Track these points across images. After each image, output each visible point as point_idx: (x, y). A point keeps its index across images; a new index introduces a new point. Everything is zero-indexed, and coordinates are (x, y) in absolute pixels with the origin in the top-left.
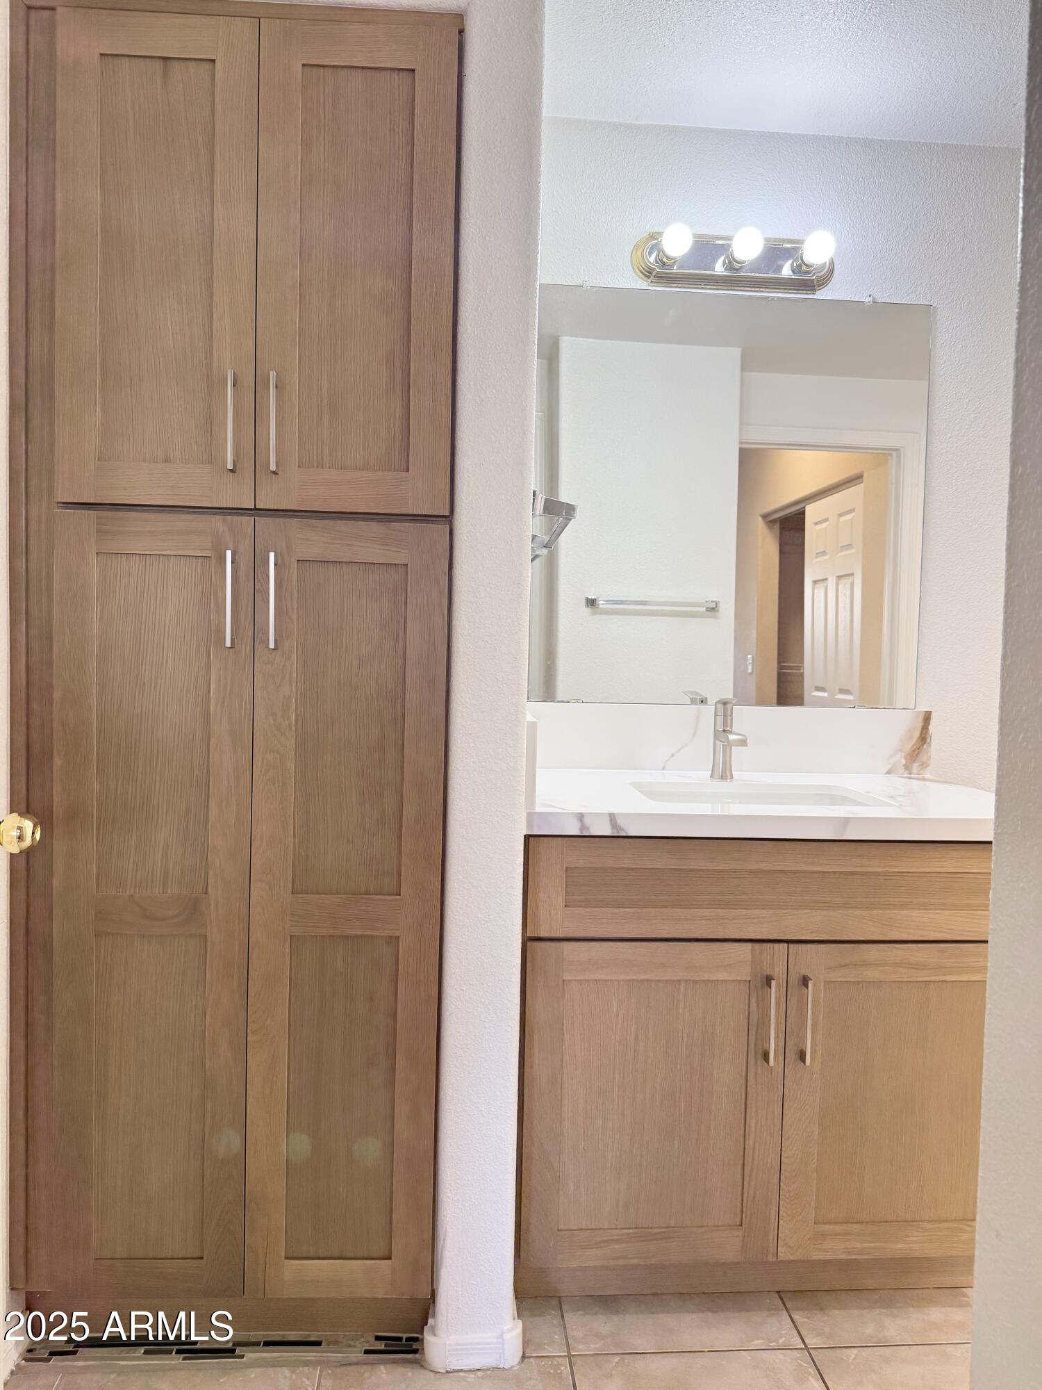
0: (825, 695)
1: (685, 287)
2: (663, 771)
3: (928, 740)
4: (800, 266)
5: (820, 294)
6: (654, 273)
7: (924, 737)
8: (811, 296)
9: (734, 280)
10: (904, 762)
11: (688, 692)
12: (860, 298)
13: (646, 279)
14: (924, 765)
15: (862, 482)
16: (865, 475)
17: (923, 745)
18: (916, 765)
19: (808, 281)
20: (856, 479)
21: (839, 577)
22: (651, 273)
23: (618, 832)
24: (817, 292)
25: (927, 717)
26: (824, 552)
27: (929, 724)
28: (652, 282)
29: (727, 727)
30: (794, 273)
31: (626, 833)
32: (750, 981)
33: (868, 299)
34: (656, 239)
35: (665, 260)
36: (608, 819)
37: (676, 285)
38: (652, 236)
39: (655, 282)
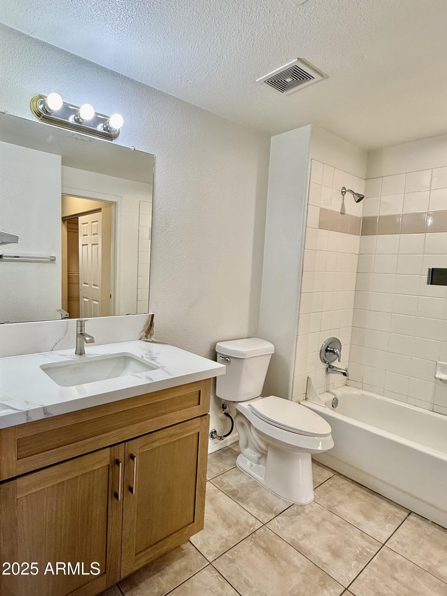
0: (88, 286)
1: (56, 126)
2: (52, 352)
3: (153, 325)
4: (107, 127)
5: (114, 142)
6: (42, 116)
7: (151, 325)
8: (111, 142)
9: (79, 127)
10: (145, 334)
11: (58, 310)
12: (129, 146)
13: (38, 117)
14: (151, 335)
15: (101, 211)
16: (102, 209)
17: (151, 327)
18: (149, 335)
19: (109, 135)
20: (99, 210)
21: (93, 244)
22: (41, 115)
23: (48, 416)
24: (113, 140)
25: (153, 316)
26: (87, 235)
27: (153, 319)
28: (41, 119)
29: (82, 331)
30: (104, 130)
31: (52, 415)
32: (109, 465)
33: (132, 148)
34: (43, 99)
35: (48, 111)
36: (43, 410)
37: (53, 124)
38: (40, 96)
39: (43, 120)
